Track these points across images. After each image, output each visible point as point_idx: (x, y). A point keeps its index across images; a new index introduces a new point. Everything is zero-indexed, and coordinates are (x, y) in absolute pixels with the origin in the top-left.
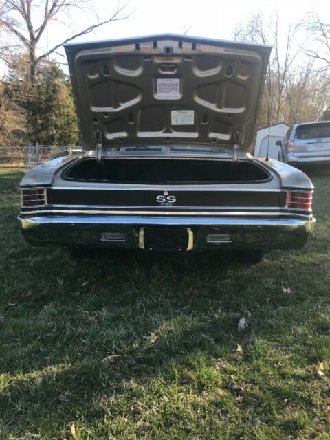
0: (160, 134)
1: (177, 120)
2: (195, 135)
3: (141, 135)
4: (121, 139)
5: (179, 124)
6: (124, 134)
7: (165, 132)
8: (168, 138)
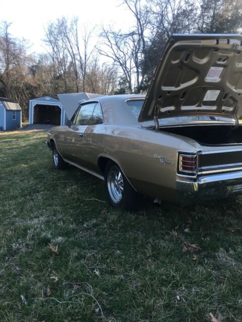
0: (194, 108)
1: (207, 97)
2: (214, 108)
3: (184, 108)
4: (169, 112)
5: (208, 100)
6: (172, 108)
7: (197, 106)
8: (198, 110)
